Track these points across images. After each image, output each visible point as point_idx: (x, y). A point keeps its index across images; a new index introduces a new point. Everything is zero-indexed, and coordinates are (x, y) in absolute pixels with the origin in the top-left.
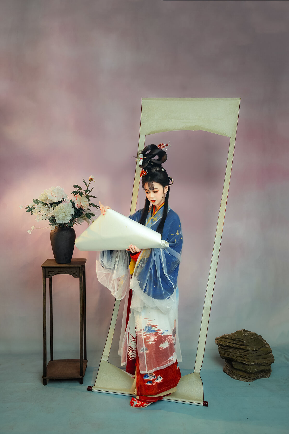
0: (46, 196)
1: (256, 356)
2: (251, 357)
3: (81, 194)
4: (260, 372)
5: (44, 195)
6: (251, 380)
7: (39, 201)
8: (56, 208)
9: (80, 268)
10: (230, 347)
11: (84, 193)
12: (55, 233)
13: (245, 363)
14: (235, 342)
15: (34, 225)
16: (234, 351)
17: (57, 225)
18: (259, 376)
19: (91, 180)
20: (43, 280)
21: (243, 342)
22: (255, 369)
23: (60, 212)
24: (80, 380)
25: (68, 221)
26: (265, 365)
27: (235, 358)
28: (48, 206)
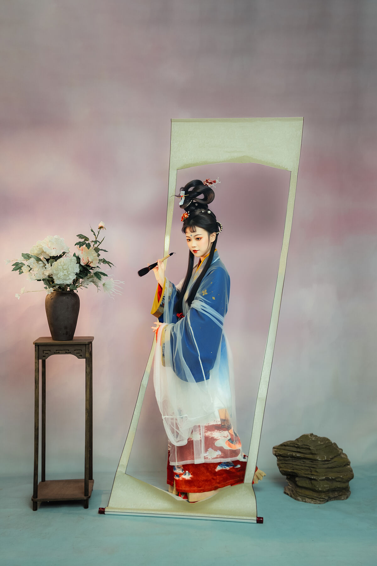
0: (41, 249)
1: (327, 468)
2: (320, 469)
3: (88, 246)
4: (334, 490)
5: (37, 247)
6: (320, 501)
7: (30, 256)
8: (54, 264)
9: (87, 346)
10: (292, 457)
11: (92, 244)
12: (52, 299)
13: (312, 478)
14: (299, 450)
15: (24, 287)
16: (298, 462)
17: (54, 288)
18: (332, 496)
19: (101, 228)
20: (36, 363)
21: (309, 449)
22: (326, 486)
23: (60, 269)
24: (84, 503)
25: (70, 282)
26: (339, 482)
27: (300, 471)
28: (43, 262)
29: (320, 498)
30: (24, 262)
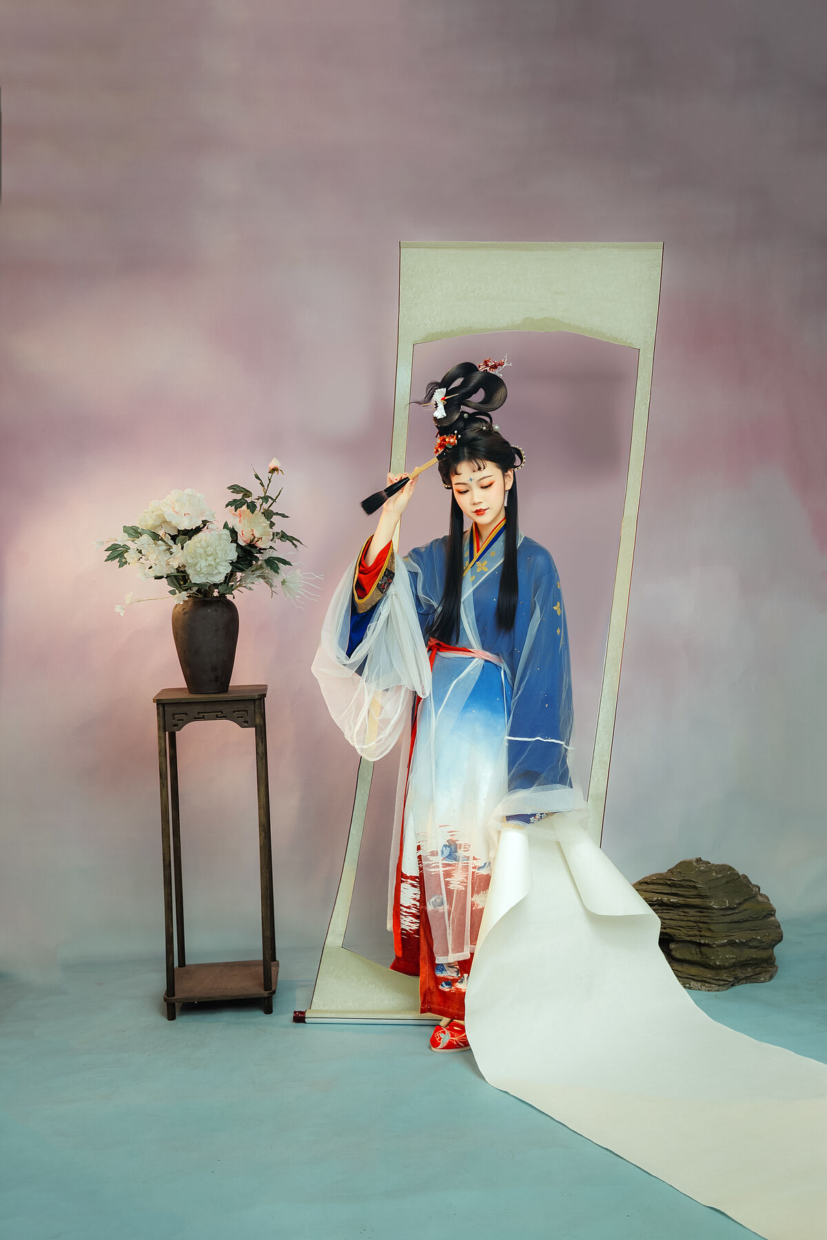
0: (161, 516)
1: (731, 922)
2: (717, 925)
3: (252, 507)
4: (744, 964)
5: (153, 512)
6: (719, 985)
7: (139, 531)
8: (187, 545)
9: (257, 702)
10: (661, 903)
11: (258, 503)
12: (185, 614)
13: (702, 941)
14: (674, 890)
15: (131, 592)
16: (673, 914)
17: (189, 591)
18: (742, 976)
19: (274, 470)
20: (159, 738)
21: (696, 888)
22: (729, 956)
23: (200, 554)
24: (263, 1003)
25: (219, 579)
26: (756, 947)
27: (678, 931)
28: (164, 541)
29: (719, 980)
30: (129, 544)
